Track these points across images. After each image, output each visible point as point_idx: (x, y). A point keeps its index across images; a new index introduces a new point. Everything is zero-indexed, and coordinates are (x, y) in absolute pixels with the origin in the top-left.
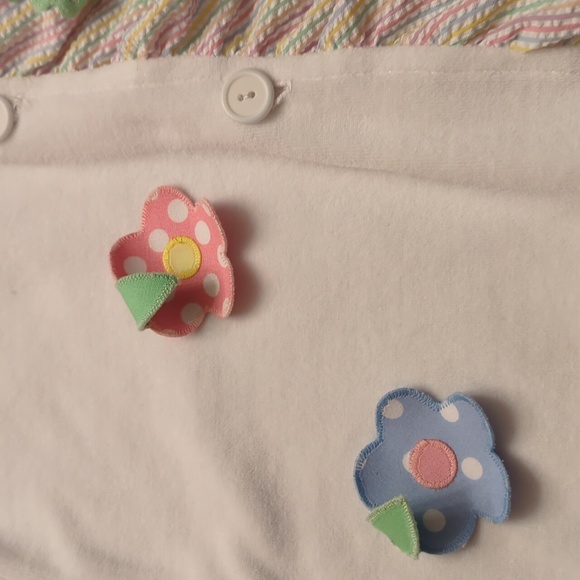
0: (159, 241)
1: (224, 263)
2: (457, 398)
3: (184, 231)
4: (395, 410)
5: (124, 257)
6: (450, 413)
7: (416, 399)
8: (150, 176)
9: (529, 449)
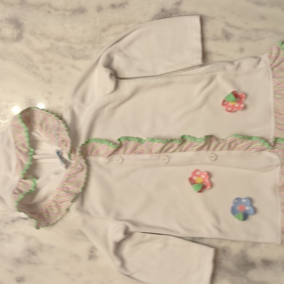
0: (195, 178)
1: (207, 181)
2: (245, 198)
3: (199, 176)
4: (236, 201)
5: (191, 180)
6: (244, 201)
7: (238, 199)
8: (193, 168)
9: (256, 205)
